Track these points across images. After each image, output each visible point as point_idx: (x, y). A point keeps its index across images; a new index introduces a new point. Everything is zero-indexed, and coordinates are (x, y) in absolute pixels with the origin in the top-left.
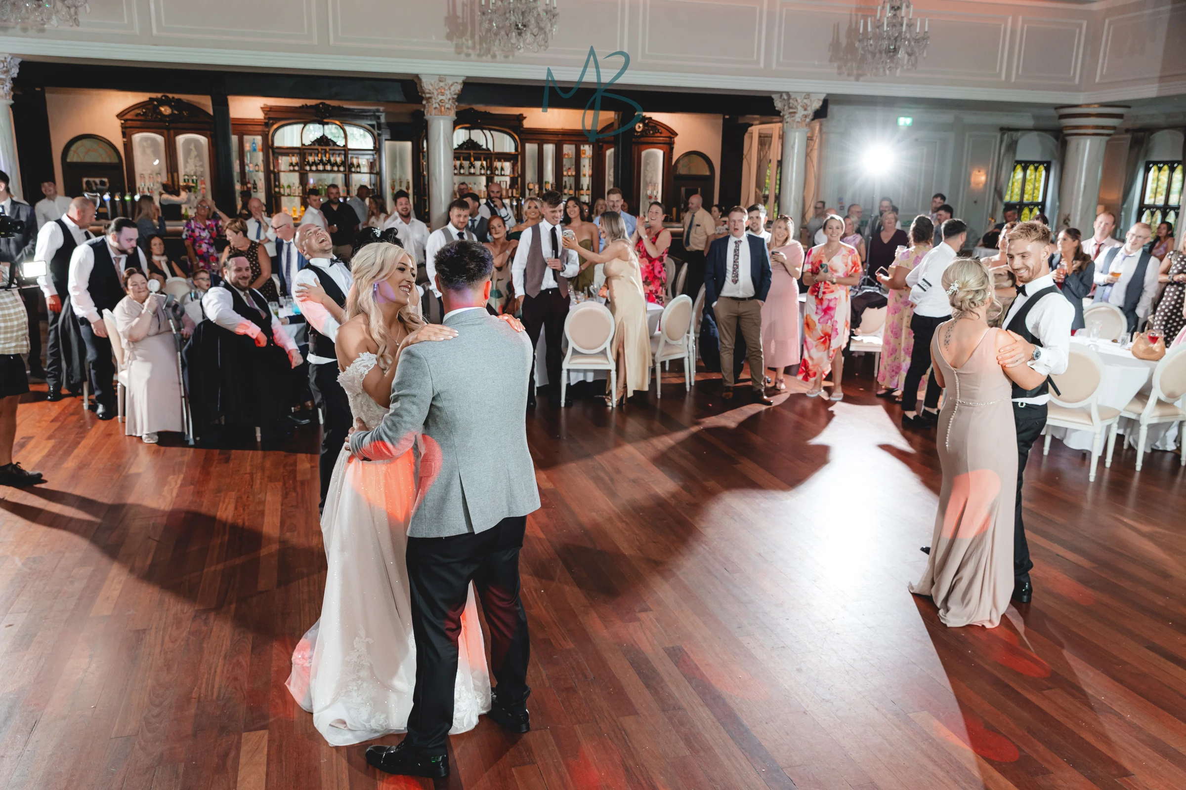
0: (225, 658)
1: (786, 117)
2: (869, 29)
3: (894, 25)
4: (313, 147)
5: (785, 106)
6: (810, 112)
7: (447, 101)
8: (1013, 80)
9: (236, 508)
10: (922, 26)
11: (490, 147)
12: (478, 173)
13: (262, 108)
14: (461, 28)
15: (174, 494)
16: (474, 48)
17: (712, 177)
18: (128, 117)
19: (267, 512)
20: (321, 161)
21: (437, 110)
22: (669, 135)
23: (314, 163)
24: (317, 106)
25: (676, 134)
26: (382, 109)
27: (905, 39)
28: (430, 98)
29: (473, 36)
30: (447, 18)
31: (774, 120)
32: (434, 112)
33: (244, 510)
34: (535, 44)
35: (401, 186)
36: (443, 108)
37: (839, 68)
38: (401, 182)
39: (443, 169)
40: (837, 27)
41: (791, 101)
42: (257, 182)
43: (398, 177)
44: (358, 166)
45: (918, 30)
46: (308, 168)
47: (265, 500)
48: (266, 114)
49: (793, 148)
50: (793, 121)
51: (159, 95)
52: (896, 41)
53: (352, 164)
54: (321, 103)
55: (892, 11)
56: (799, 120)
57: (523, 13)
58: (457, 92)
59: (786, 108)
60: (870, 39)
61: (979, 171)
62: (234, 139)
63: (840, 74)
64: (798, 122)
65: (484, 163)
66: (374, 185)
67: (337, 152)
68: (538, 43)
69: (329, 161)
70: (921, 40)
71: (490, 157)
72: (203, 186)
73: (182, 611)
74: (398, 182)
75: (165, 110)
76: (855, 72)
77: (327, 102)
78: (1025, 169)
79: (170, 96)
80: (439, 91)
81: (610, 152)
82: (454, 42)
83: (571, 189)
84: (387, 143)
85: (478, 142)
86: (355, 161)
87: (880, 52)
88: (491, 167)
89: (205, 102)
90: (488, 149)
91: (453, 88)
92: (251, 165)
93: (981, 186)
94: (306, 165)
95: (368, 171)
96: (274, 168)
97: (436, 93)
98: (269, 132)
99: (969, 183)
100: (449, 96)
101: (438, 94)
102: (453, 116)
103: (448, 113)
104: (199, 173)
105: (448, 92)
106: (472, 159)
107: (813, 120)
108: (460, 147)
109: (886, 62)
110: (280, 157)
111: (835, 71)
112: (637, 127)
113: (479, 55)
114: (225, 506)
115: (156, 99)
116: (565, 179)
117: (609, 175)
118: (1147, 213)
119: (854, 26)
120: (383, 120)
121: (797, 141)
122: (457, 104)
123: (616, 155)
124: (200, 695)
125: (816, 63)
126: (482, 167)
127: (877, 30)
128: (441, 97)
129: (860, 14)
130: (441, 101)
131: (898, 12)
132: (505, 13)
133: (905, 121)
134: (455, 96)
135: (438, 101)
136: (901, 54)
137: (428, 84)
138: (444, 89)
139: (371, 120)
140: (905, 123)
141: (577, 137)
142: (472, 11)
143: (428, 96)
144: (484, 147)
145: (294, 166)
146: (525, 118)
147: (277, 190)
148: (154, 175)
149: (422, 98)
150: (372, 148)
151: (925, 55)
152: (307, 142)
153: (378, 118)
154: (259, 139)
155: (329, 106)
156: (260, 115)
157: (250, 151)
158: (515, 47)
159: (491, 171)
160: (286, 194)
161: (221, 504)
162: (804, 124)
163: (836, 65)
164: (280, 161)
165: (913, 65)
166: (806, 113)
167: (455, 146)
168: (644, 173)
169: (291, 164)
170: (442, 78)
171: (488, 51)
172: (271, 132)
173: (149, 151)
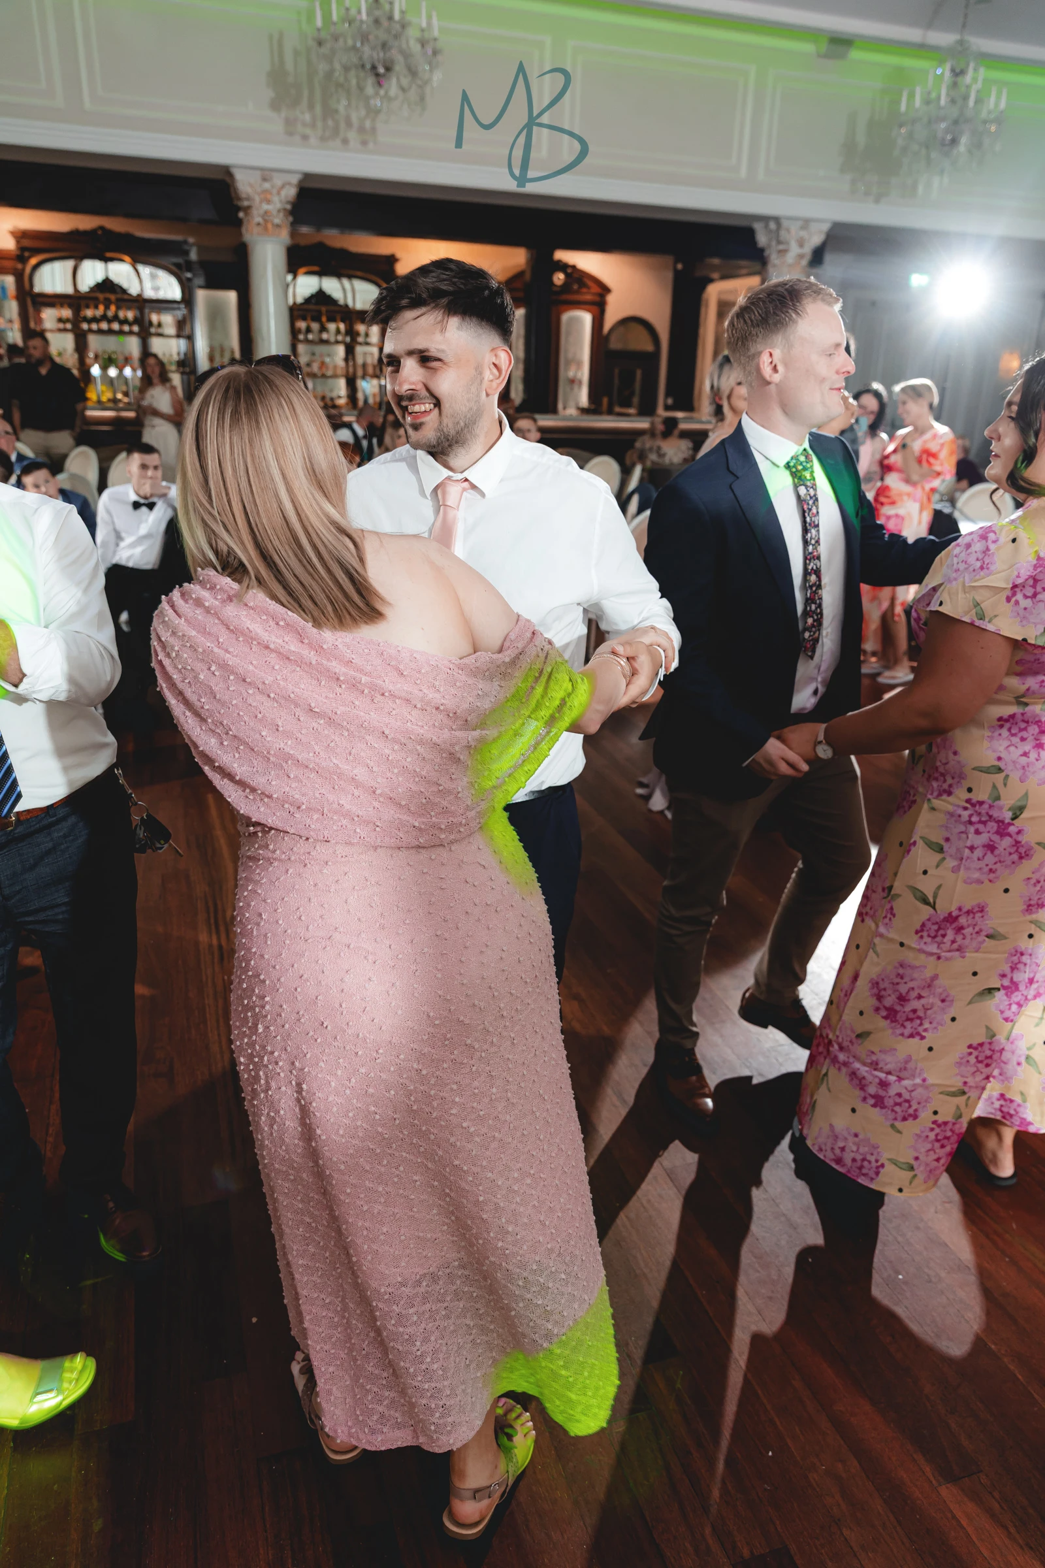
1: (772, 257)
4: (93, 296)
5: (771, 240)
6: (807, 250)
7: (275, 213)
10: (998, 99)
11: (350, 304)
12: (332, 339)
13: (13, 230)
14: (293, 91)
16: (314, 125)
17: (656, 355)
20: (105, 315)
21: (260, 230)
22: (600, 291)
23: (95, 320)
24: (94, 232)
25: (609, 293)
26: (191, 240)
28: (250, 207)
29: (311, 106)
30: (269, 75)
31: (743, 272)
32: (256, 230)
36: (270, 225)
38: (222, 349)
40: (853, 118)
41: (781, 232)
43: (218, 345)
44: (159, 325)
45: (991, 108)
46: (85, 326)
48: (18, 242)
50: (782, 263)
52: (956, 126)
53: (151, 322)
54: (100, 227)
55: (952, 77)
56: (790, 262)
57: (384, 45)
58: (290, 199)
59: (773, 242)
61: (1011, 354)
63: (853, 192)
64: (788, 265)
65: (342, 325)
66: (184, 354)
67: (129, 304)
69: (116, 316)
70: (996, 123)
71: (350, 316)
74: (219, 350)
77: (109, 224)
80: (263, 196)
82: (283, 114)
84: (201, 291)
85: (333, 295)
86: (154, 318)
88: (352, 333)
90: (347, 306)
91: (283, 193)
94: (83, 322)
95: (176, 333)
97: (257, 199)
98: (23, 270)
99: (999, 368)
100: (279, 206)
101: (261, 202)
102: (284, 236)
103: (277, 235)
105: (276, 199)
106: (324, 319)
108: (305, 302)
110: (43, 310)
111: (847, 186)
112: (555, 278)
113: (323, 139)
120: (194, 256)
122: (291, 219)
123: (528, 319)
125: (821, 172)
126: (338, 331)
127: (928, 108)
128: (265, 207)
129: (886, 99)
130: (266, 212)
133: (919, 281)
134: (289, 207)
135: (262, 212)
137: (245, 183)
138: (271, 194)
139: (176, 257)
140: (919, 284)
143: (245, 203)
144: (341, 302)
145: (65, 323)
146: (398, 259)
149: (239, 209)
150: (179, 298)
152: (83, 287)
153: (187, 253)
154: (10, 280)
155: (110, 230)
156: (9, 244)
159: (351, 337)
163: (848, 177)
164: (44, 316)
166: (801, 251)
168: (565, 344)
169: (60, 320)
170: (266, 174)
171: (336, 131)
172: (28, 270)
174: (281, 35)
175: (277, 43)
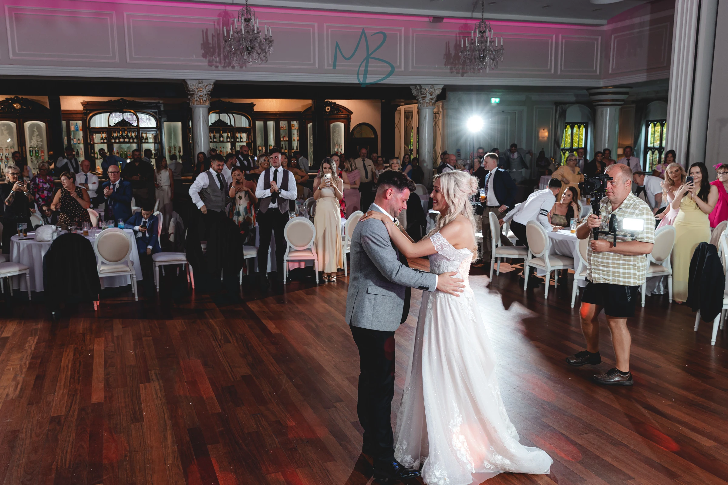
0: (72, 443)
1: (420, 100)
2: (467, 46)
3: (482, 42)
4: (116, 127)
5: (418, 93)
6: (434, 96)
7: (204, 96)
8: (559, 73)
9: (74, 355)
10: (499, 42)
11: (233, 124)
12: (225, 140)
13: (81, 103)
14: (212, 50)
15: (33, 348)
16: (220, 62)
17: (375, 139)
19: (95, 356)
20: (122, 135)
21: (197, 102)
22: (347, 113)
23: (117, 138)
24: (118, 100)
25: (352, 113)
26: (161, 102)
27: (490, 50)
28: (193, 94)
29: (219, 55)
30: (202, 44)
31: (414, 102)
33: (80, 356)
34: (259, 59)
35: (175, 150)
36: (201, 100)
37: (451, 69)
38: (175, 148)
39: (202, 139)
40: (448, 44)
41: (422, 90)
42: (79, 151)
43: (173, 145)
44: (147, 138)
45: (497, 45)
46: (113, 141)
47: (94, 348)
48: (84, 107)
49: (425, 119)
50: (424, 102)
51: (13, 97)
52: (484, 52)
53: (143, 137)
54: (121, 99)
55: (480, 34)
56: (428, 101)
57: (251, 41)
58: (210, 90)
59: (419, 94)
60: (468, 51)
61: (544, 130)
62: (64, 123)
63: (452, 73)
64: (427, 103)
65: (229, 134)
66: (157, 150)
67: (133, 130)
68: (261, 59)
69: (127, 136)
70: (500, 50)
71: (234, 130)
72: (43, 154)
73: (43, 417)
74: (173, 148)
75: (17, 106)
76: (461, 71)
77: (125, 98)
78: (572, 128)
79: (20, 97)
80: (199, 89)
81: (310, 125)
82: (208, 59)
83: (286, 149)
84: (165, 123)
85: (225, 121)
86: (144, 135)
87: (475, 58)
88: (234, 137)
89: (45, 101)
90: (231, 125)
91: (207, 88)
92: (75, 140)
93: (546, 138)
94: (112, 139)
95: (153, 142)
96: (90, 141)
97: (196, 91)
98: (87, 118)
99: (538, 137)
100: (205, 93)
101: (198, 92)
102: (208, 104)
103: (205, 103)
104: (40, 146)
105: (204, 90)
106: (221, 132)
107: (436, 101)
108: (213, 124)
109: (479, 65)
110: (94, 134)
111: (449, 71)
112: (326, 109)
113: (224, 67)
114: (67, 354)
115: (11, 99)
116: (282, 143)
117: (310, 139)
118: (650, 153)
119: (458, 43)
120: (162, 109)
121: (427, 114)
122: (210, 97)
123: (314, 127)
124: (57, 466)
125: (436, 66)
126: (228, 137)
127: (472, 45)
128: (200, 94)
129: (462, 36)
130: (200, 96)
131: (484, 34)
132: (239, 41)
133: (495, 100)
134: (209, 93)
135: (198, 96)
136: (487, 59)
137: (191, 85)
138: (202, 88)
139: (154, 109)
140: (495, 101)
141: (288, 116)
142: (219, 39)
143: (191, 93)
144: (229, 124)
145: (104, 140)
146: (255, 105)
147: (92, 155)
148: (9, 148)
149: (188, 95)
150: (155, 126)
151: (502, 60)
152: (112, 124)
153: (159, 107)
154: (80, 123)
155: (127, 100)
156: (81, 108)
157: (74, 131)
158: (246, 62)
159: (234, 139)
160: (99, 158)
161: (64, 353)
162: (431, 103)
163: (448, 67)
164: (94, 137)
165: (495, 66)
166: (432, 97)
167: (210, 124)
168: (333, 138)
169: (102, 139)
170: (200, 82)
171: (229, 64)
172: (88, 118)
173: (5, 133)
174: (207, 29)
175: (205, 33)
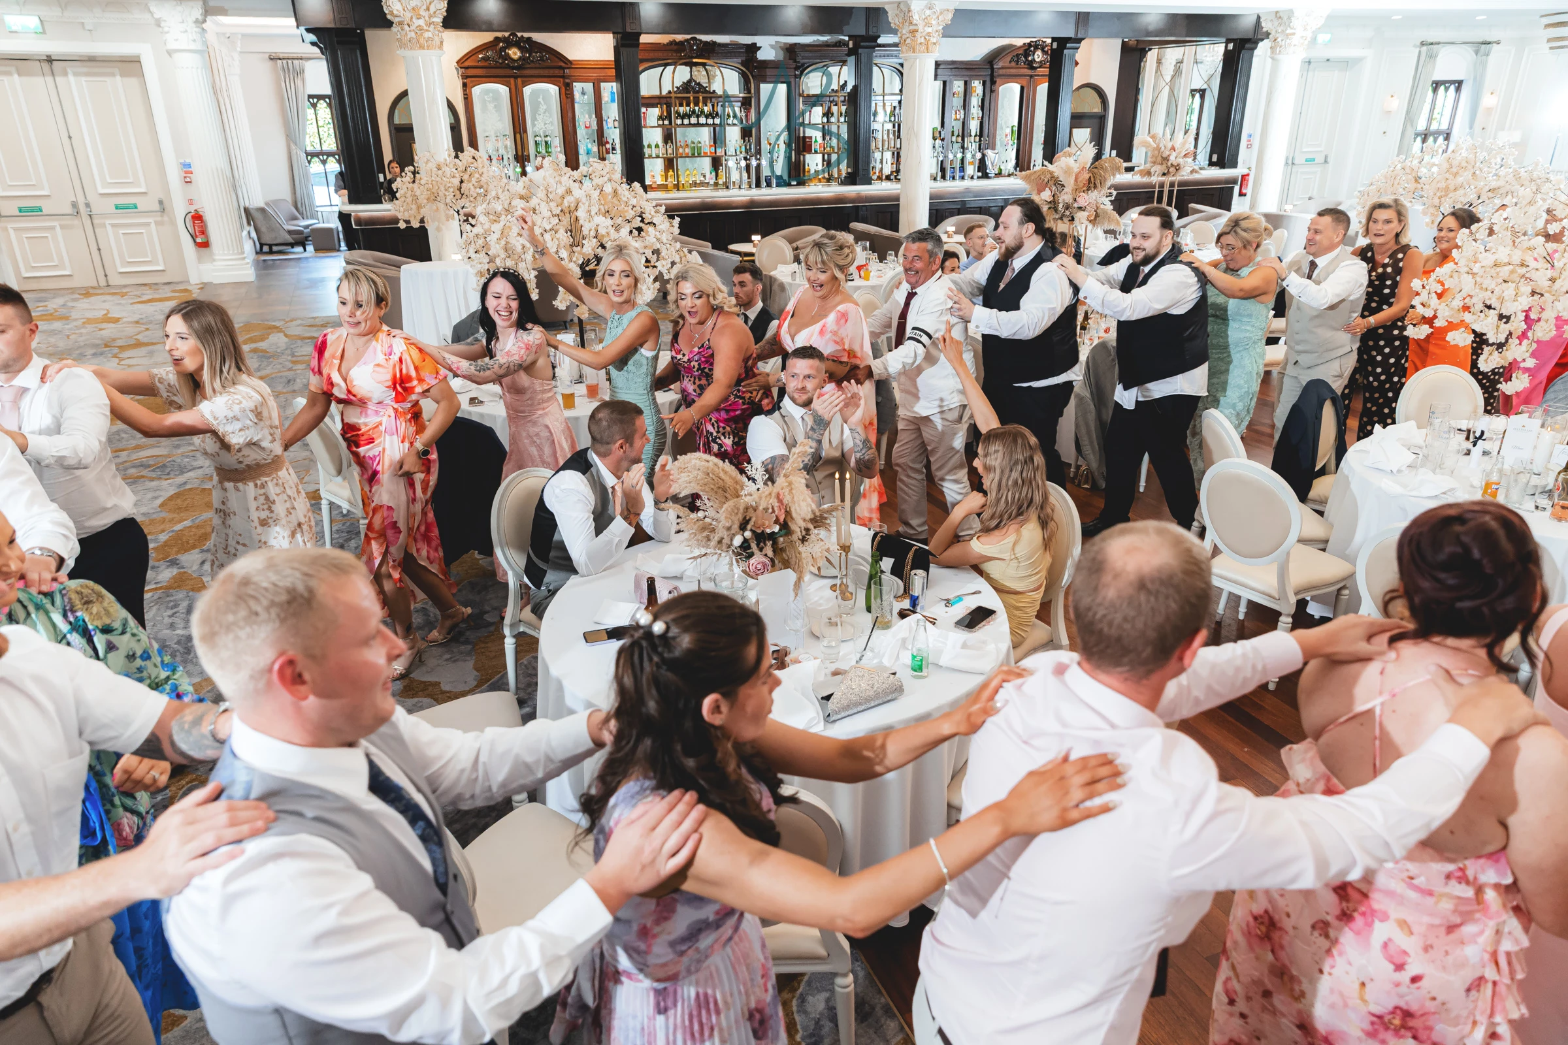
18: (467, 64)
20: (694, 112)
23: (684, 116)
24: (686, 41)
42: (614, 141)
51: (506, 34)
54: (691, 38)
61: (1392, 96)
69: (702, 112)
75: (515, 53)
77: (699, 36)
79: (519, 34)
84: (761, 85)
92: (608, 120)
94: (676, 118)
104: (549, 133)
110: (645, 110)
112: (1036, 56)
115: (505, 40)
140: (1324, 40)
145: (663, 121)
148: (500, 139)
154: (616, 87)
155: (703, 41)
157: (608, 103)
160: (652, 156)
164: (644, 114)
169: (656, 118)
173: (491, 106)
